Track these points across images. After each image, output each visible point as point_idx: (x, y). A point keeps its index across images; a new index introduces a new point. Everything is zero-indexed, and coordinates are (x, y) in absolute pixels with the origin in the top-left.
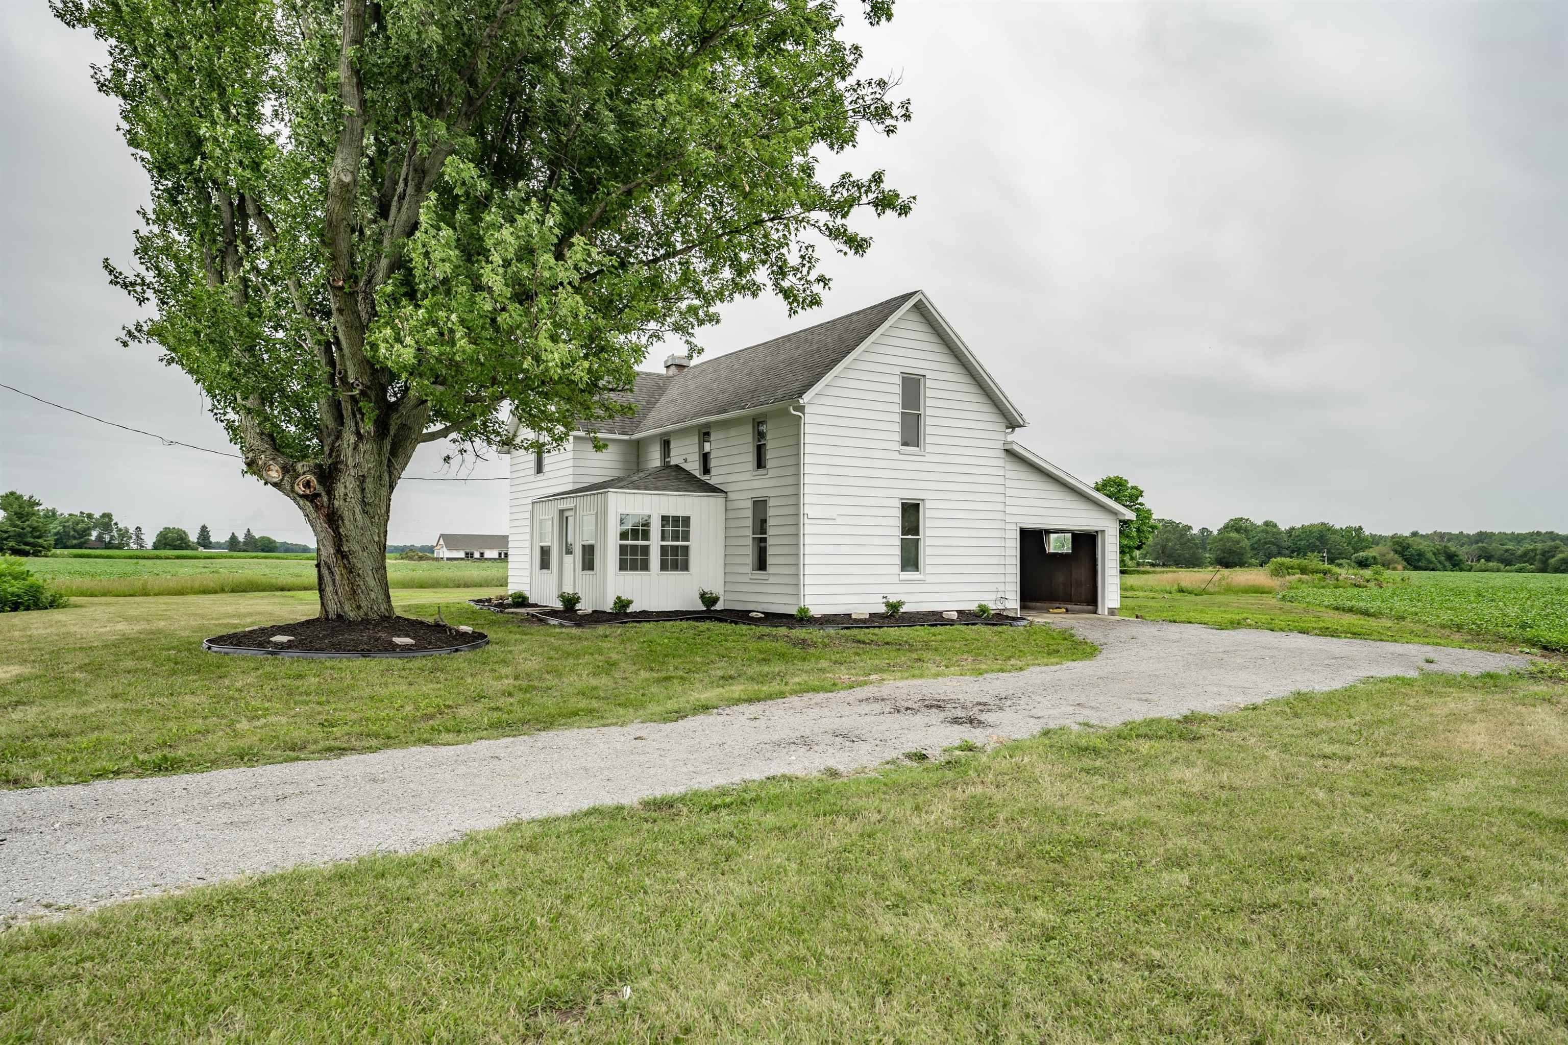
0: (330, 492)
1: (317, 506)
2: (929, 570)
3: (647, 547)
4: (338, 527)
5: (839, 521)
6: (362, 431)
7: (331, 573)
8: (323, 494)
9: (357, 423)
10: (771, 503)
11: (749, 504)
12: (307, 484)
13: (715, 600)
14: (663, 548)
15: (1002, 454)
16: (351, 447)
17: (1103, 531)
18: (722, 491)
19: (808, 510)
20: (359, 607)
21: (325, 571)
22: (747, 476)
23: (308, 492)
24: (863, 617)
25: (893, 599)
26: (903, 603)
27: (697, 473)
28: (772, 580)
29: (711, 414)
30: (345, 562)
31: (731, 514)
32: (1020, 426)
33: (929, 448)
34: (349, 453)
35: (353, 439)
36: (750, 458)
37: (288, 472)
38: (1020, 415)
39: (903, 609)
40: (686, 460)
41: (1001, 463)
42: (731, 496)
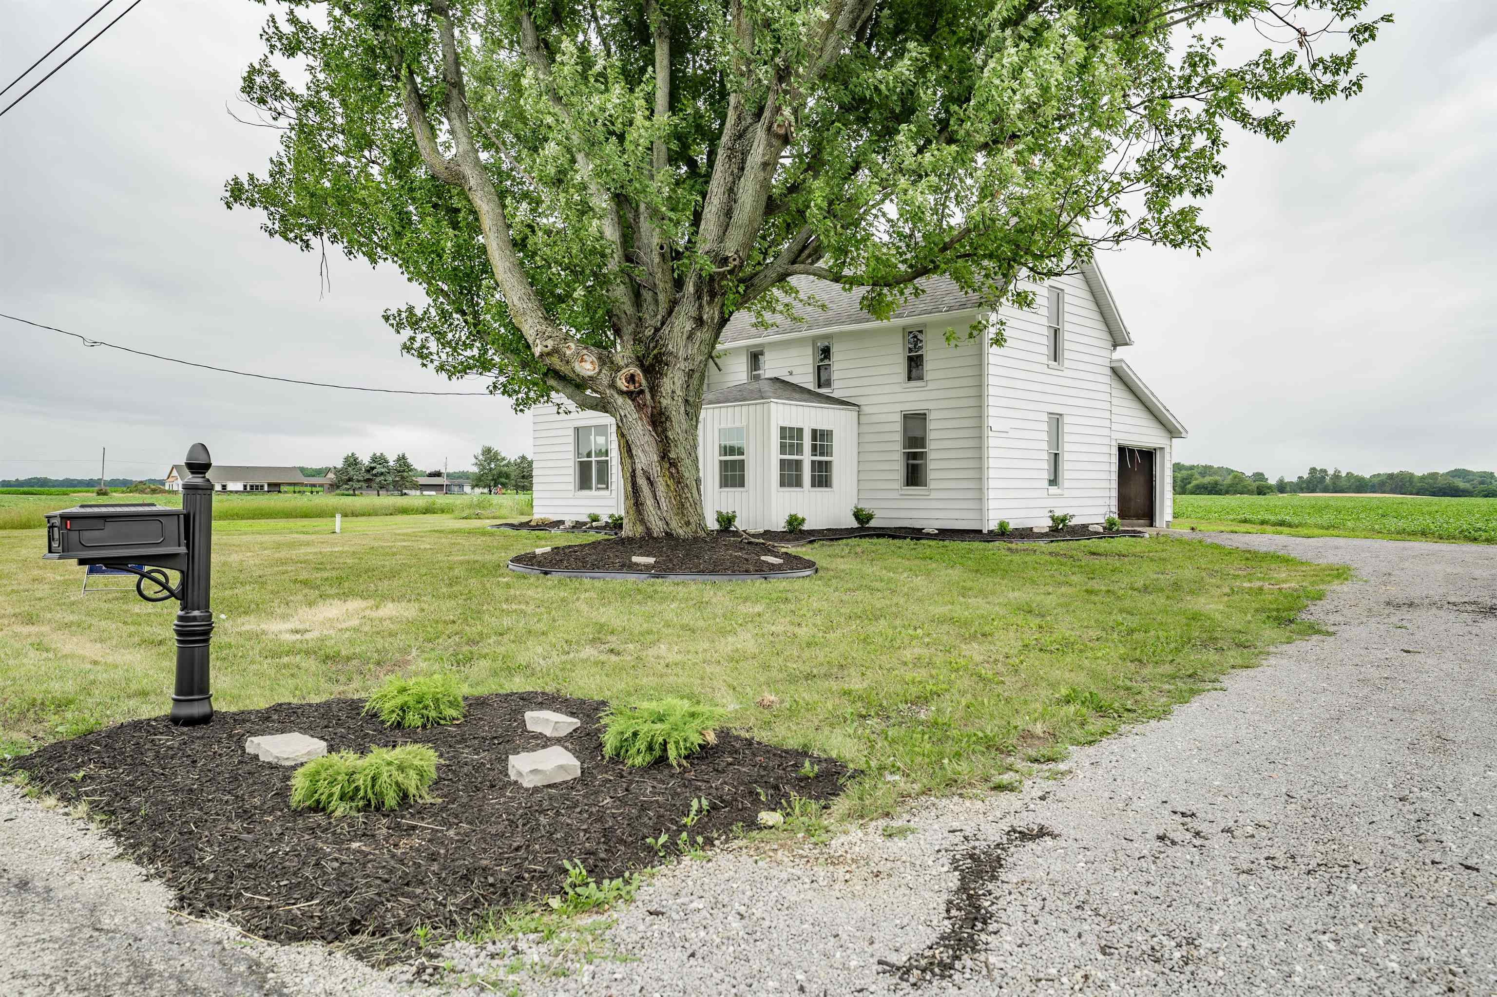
0: (654, 390)
1: (639, 405)
2: (1067, 484)
3: (801, 461)
4: (665, 430)
5: (1012, 434)
6: (705, 317)
7: (651, 483)
8: (647, 391)
9: (701, 307)
10: (931, 416)
11: (898, 418)
12: (631, 379)
13: (870, 517)
14: (813, 462)
15: (1108, 372)
16: (685, 337)
17: (1162, 449)
18: (854, 405)
19: (991, 422)
20: (688, 523)
21: (642, 482)
22: (897, 388)
23: (632, 388)
24: (1043, 531)
25: (1059, 513)
26: (1072, 517)
27: (811, 386)
28: (934, 495)
29: (819, 326)
30: (673, 471)
31: (865, 429)
32: (1126, 344)
33: (1067, 363)
34: (682, 344)
35: (689, 325)
36: (901, 368)
37: (604, 364)
38: (1128, 333)
39: (1073, 522)
40: (791, 373)
41: (1107, 380)
42: (866, 410)
